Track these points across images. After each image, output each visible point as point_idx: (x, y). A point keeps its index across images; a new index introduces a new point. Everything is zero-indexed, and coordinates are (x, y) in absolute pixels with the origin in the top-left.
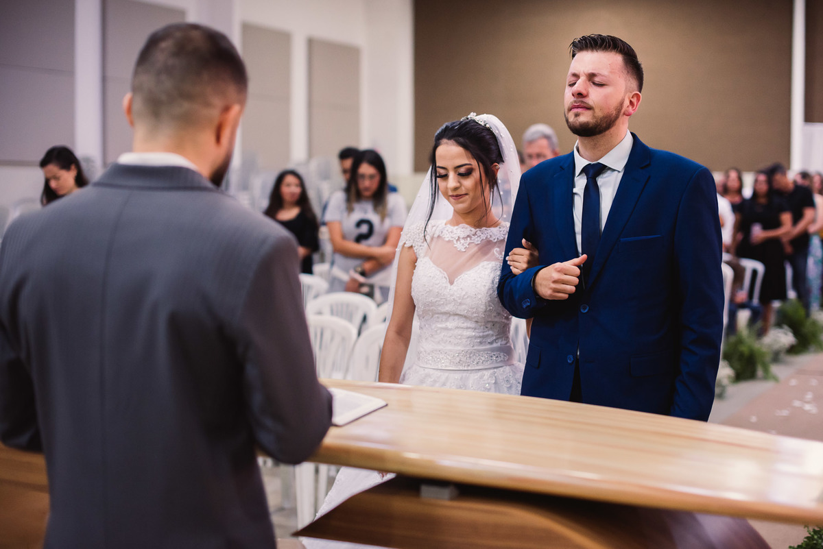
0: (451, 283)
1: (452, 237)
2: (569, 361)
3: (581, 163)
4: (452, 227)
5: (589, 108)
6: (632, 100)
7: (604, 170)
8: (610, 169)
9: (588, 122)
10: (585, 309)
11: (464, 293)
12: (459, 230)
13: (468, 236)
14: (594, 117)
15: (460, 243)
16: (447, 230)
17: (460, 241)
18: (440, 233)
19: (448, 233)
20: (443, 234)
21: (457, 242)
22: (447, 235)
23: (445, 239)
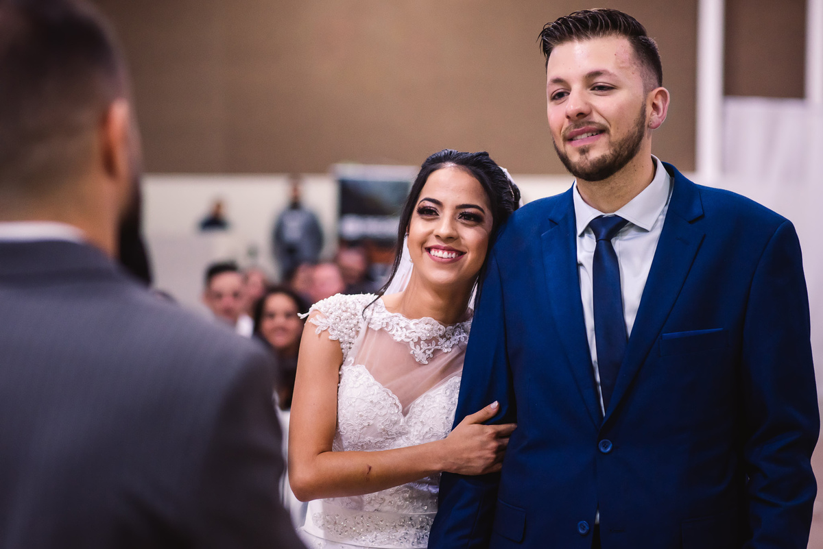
0: (405, 413)
1: (408, 338)
2: (581, 531)
3: (585, 214)
4: (408, 321)
5: (602, 131)
6: (656, 102)
7: (623, 226)
8: (633, 225)
9: (603, 157)
10: (606, 448)
11: (427, 429)
12: (422, 325)
13: (434, 338)
14: (611, 144)
15: (421, 349)
16: (398, 324)
17: (420, 345)
18: (384, 326)
19: (399, 329)
20: (390, 328)
21: (415, 347)
22: (397, 331)
23: (395, 338)
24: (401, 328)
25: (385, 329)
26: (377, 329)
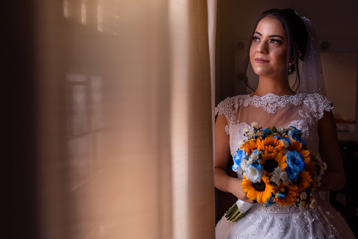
15: (269, 108)
16: (255, 100)
17: (269, 106)
18: (250, 103)
19: (257, 102)
20: (252, 103)
21: (266, 107)
22: (256, 103)
23: (256, 106)
24: (258, 101)
25: (251, 104)
26: (247, 106)
